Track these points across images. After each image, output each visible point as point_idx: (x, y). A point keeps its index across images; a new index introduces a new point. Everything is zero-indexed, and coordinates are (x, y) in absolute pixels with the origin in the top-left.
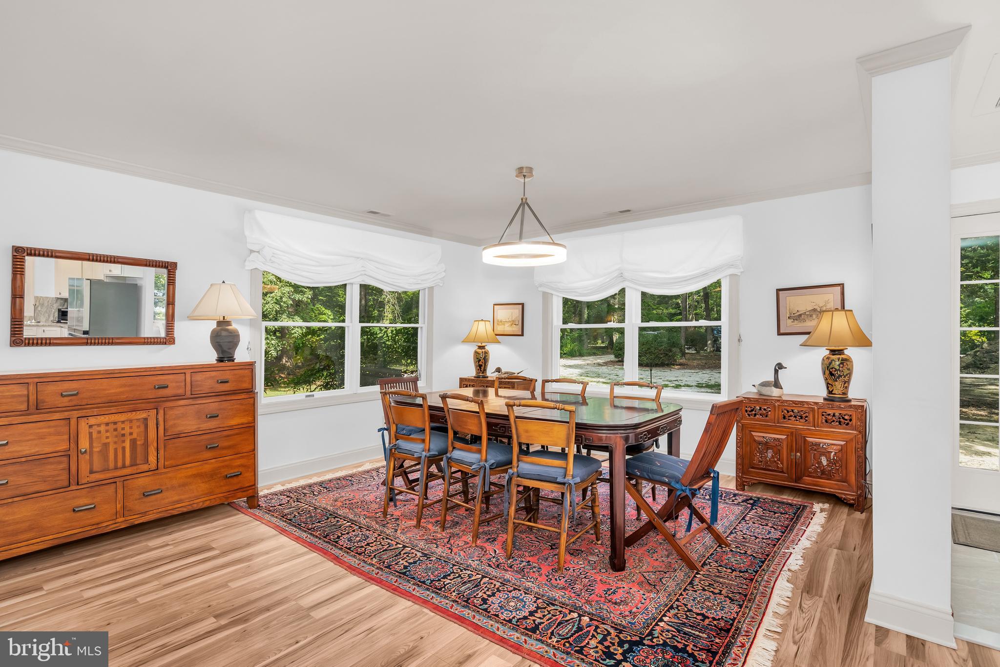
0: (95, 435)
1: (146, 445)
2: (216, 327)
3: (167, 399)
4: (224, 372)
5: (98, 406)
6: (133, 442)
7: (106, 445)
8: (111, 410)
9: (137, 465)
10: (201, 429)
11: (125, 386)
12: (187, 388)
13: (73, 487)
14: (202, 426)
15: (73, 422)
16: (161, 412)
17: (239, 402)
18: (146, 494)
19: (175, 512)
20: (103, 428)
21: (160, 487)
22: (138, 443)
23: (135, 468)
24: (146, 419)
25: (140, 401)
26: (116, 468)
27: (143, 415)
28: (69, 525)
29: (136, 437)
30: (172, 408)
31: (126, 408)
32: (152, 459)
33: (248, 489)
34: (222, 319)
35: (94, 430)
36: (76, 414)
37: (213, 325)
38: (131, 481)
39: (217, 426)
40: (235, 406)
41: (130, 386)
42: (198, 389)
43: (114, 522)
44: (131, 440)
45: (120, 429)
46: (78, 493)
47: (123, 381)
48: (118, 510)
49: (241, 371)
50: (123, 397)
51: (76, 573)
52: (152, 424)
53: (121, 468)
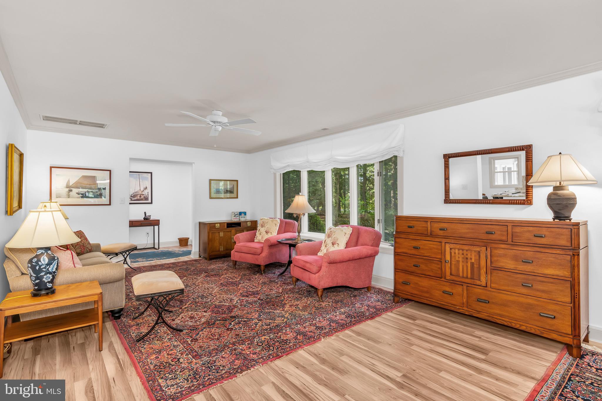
0: (453, 254)
1: (479, 268)
2: (552, 191)
3: (495, 241)
4: (540, 228)
5: (455, 238)
6: (472, 264)
7: (458, 261)
8: (460, 242)
9: (474, 279)
10: (518, 269)
11: (469, 229)
12: (508, 237)
13: (443, 279)
14: (520, 267)
15: (443, 244)
16: (489, 249)
17: (554, 256)
18: (479, 300)
19: (498, 322)
20: (457, 251)
21: (488, 300)
22: (475, 266)
23: (473, 280)
24: (479, 252)
25: (478, 240)
26: (463, 277)
27: (478, 249)
28: (441, 298)
29: (474, 262)
30: (496, 248)
31: (468, 242)
32: (483, 279)
33: (565, 335)
34: (558, 184)
35: (453, 251)
36: (444, 241)
37: (550, 190)
38: (471, 288)
39: (531, 271)
40: (550, 259)
41: (473, 229)
42: (518, 239)
43: (462, 308)
44: (471, 262)
45: (465, 254)
46: (445, 283)
47: (468, 226)
48: (464, 302)
49: (557, 230)
50: (468, 236)
51: (432, 323)
52: (483, 256)
53: (465, 278)
